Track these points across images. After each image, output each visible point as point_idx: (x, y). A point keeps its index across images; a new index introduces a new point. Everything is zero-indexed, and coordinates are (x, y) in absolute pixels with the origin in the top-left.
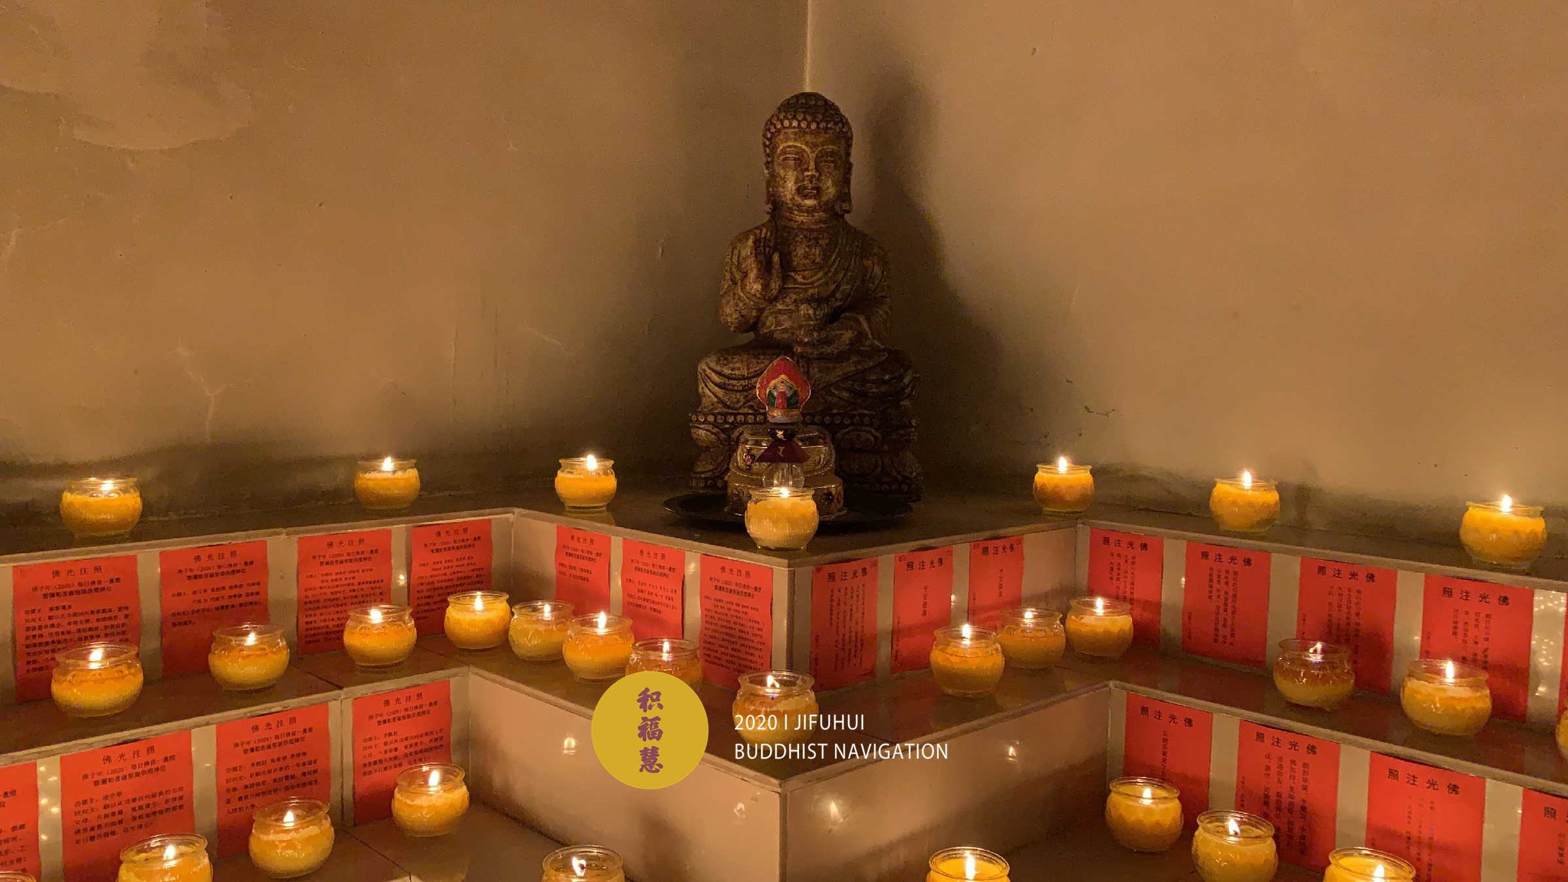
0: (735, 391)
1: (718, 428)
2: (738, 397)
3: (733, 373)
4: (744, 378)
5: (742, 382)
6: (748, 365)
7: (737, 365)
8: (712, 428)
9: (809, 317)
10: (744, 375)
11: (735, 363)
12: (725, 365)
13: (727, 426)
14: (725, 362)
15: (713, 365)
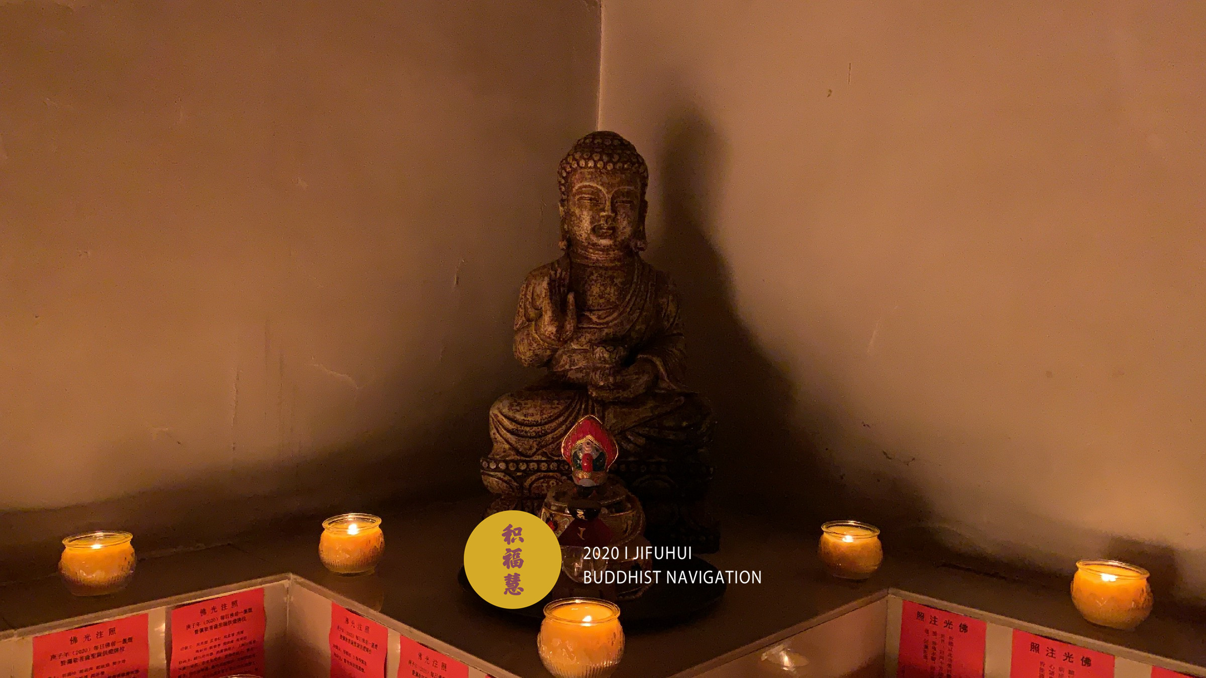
0: (527, 437)
1: (510, 476)
2: (531, 443)
3: (525, 419)
4: (537, 424)
5: (535, 428)
6: (541, 411)
7: (531, 411)
8: (504, 476)
9: (605, 360)
10: (538, 421)
11: (528, 409)
12: (518, 411)
13: (518, 474)
14: (518, 408)
15: (505, 411)
